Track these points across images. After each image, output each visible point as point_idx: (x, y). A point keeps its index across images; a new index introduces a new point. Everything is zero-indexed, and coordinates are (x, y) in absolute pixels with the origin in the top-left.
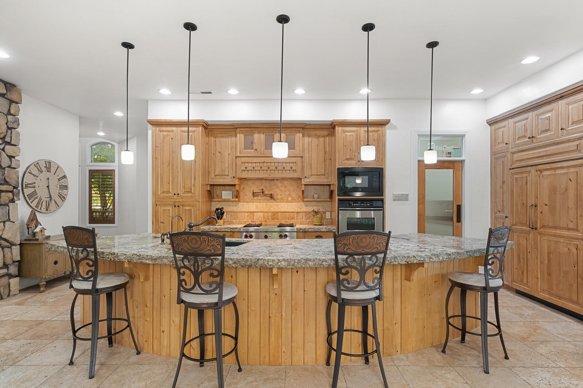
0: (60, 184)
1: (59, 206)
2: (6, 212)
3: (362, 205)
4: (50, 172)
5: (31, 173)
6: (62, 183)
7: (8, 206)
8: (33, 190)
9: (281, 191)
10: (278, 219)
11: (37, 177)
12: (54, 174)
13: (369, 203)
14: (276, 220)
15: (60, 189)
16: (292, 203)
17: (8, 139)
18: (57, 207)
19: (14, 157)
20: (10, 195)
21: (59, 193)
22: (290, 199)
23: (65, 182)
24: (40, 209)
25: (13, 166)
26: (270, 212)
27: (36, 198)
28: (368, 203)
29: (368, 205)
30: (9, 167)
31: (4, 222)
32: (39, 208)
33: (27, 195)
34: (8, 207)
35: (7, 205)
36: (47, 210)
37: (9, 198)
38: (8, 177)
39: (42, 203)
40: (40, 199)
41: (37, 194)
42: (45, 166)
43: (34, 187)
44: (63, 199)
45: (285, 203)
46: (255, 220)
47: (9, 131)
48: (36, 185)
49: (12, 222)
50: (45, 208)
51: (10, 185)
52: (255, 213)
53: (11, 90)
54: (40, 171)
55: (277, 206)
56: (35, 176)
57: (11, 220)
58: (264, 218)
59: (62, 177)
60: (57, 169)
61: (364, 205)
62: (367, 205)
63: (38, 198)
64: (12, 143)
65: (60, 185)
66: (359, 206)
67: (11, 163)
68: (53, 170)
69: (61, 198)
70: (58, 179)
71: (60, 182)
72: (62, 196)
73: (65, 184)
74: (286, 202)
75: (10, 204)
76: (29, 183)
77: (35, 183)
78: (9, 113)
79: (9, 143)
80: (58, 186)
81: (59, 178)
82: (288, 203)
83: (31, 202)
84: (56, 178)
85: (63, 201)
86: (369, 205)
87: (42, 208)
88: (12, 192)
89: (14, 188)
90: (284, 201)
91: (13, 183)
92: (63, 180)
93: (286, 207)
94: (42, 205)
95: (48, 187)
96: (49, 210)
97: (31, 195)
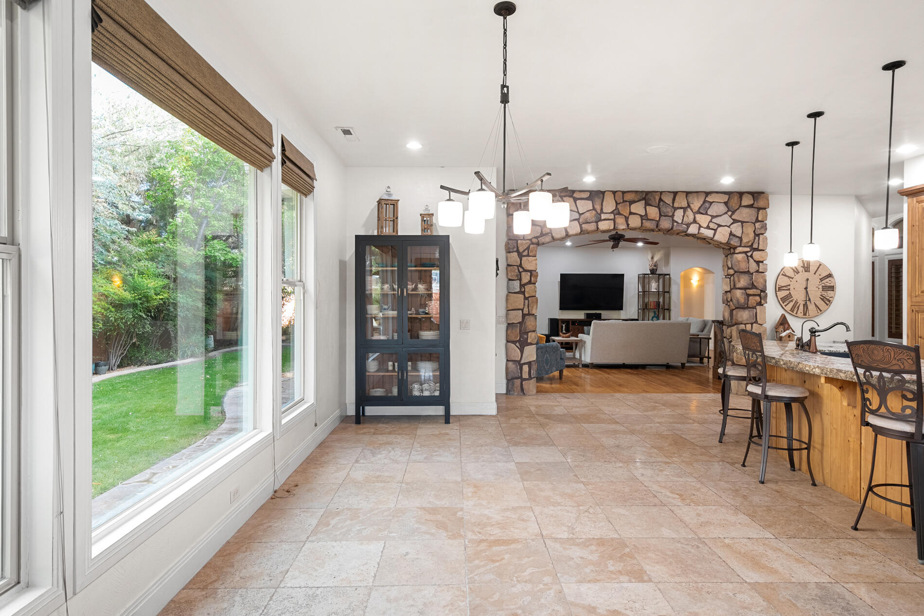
0: (823, 285)
1: (821, 311)
2: (753, 315)
4: (809, 272)
5: (785, 275)
6: (826, 284)
7: (756, 309)
8: (787, 292)
11: (792, 278)
12: (815, 274)
15: (822, 291)
17: (755, 246)
18: (819, 311)
19: (762, 262)
20: (758, 298)
21: (821, 295)
23: (830, 282)
24: (796, 313)
25: (760, 270)
27: (792, 301)
30: (757, 271)
31: (752, 324)
32: (795, 312)
33: (781, 299)
34: (755, 310)
35: (754, 308)
36: (805, 314)
37: (756, 301)
38: (755, 281)
39: (799, 307)
40: (796, 302)
41: (792, 297)
42: (802, 265)
43: (789, 289)
44: (828, 303)
47: (757, 238)
48: (791, 287)
49: (759, 324)
50: (802, 312)
51: (757, 288)
53: (758, 198)
54: (796, 272)
56: (789, 277)
57: (759, 323)
59: (826, 276)
60: (818, 268)
63: (794, 302)
64: (760, 248)
65: (822, 286)
67: (759, 268)
68: (813, 269)
69: (824, 301)
70: (820, 279)
71: (822, 282)
72: (826, 299)
73: (830, 285)
75: (758, 307)
76: (783, 285)
77: (789, 285)
78: (757, 220)
79: (757, 249)
80: (820, 287)
81: (821, 277)
83: (785, 306)
84: (817, 278)
85: (827, 305)
87: (799, 312)
88: (759, 295)
89: (762, 291)
91: (760, 286)
92: (827, 280)
94: (798, 309)
95: (806, 288)
96: (807, 314)
97: (786, 298)
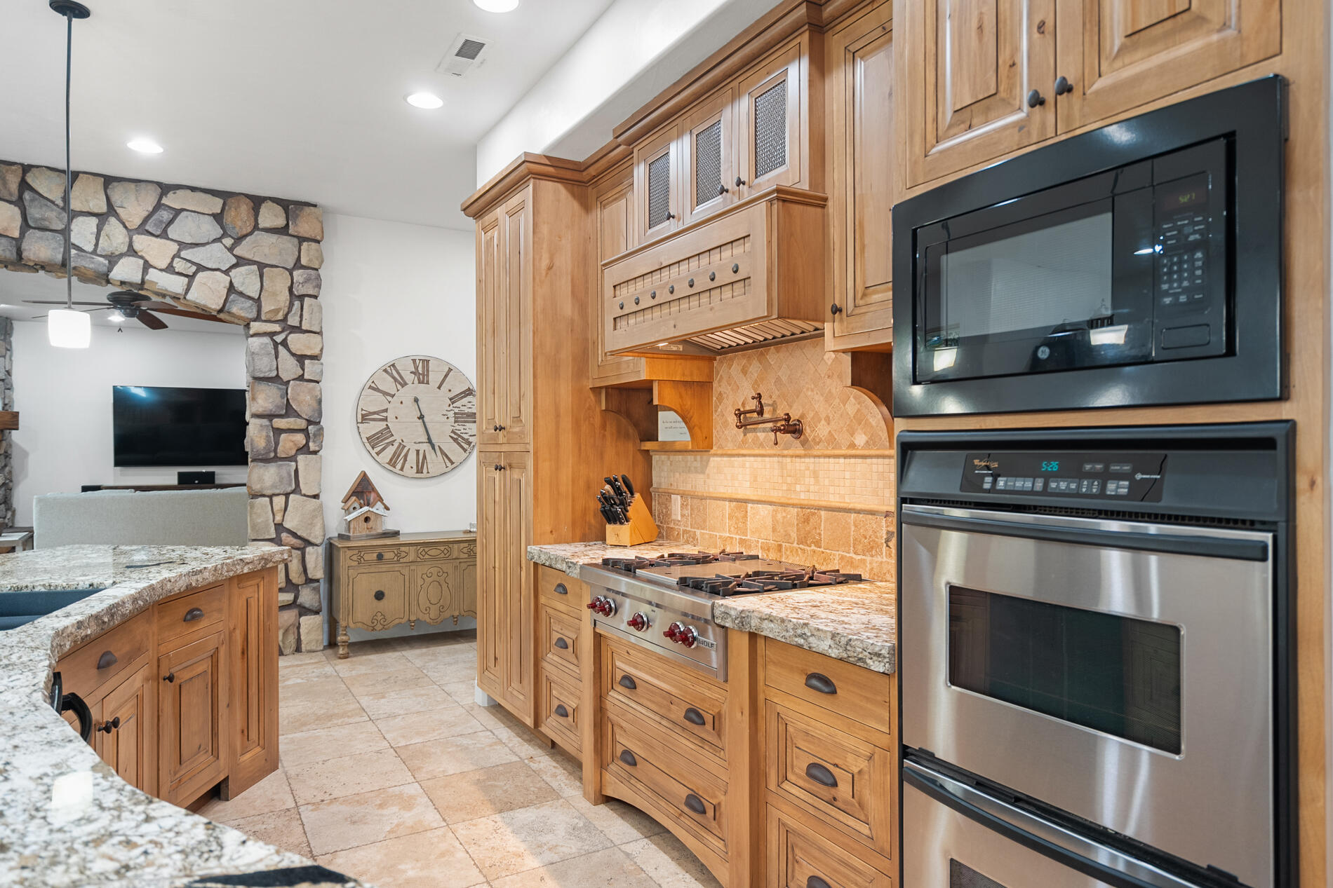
0: (456, 410)
1: (452, 463)
2: (290, 476)
3: (1063, 485)
4: (428, 383)
5: (377, 390)
6: (462, 408)
7: (296, 462)
8: (382, 425)
9: (828, 398)
10: (818, 544)
11: (393, 396)
12: (439, 388)
13: (1127, 468)
14: (813, 547)
15: (455, 422)
16: (869, 461)
17: (293, 321)
18: (449, 464)
19: (311, 358)
20: (300, 439)
21: (453, 432)
22: (860, 439)
23: (470, 405)
24: (402, 469)
25: (306, 377)
26: (794, 505)
27: (392, 443)
28: (1119, 477)
29: (1111, 487)
30: (301, 378)
31: (287, 495)
32: (399, 466)
33: (368, 439)
34: (293, 463)
35: (293, 459)
36: (419, 471)
37: (295, 445)
38: (294, 399)
39: (406, 456)
40: (401, 446)
41: (392, 435)
42: (414, 370)
43: (386, 419)
44: (466, 446)
45: (842, 460)
46: (748, 537)
47: (297, 304)
48: (390, 415)
49: (305, 495)
50: (415, 467)
51: (299, 416)
52: (750, 505)
53: (297, 216)
54: (400, 383)
55: (815, 475)
56: (385, 394)
57: (303, 492)
58: (774, 530)
59: (461, 393)
60: (446, 376)
61: (1078, 495)
62: (1102, 494)
63: (396, 445)
64: (304, 328)
65: (455, 413)
66: (1032, 492)
67: (303, 370)
68: (435, 378)
69: (459, 444)
70: (450, 399)
71: (455, 405)
72: (463, 438)
73: (470, 410)
74: (845, 457)
75: (300, 458)
76: (372, 410)
77: (386, 410)
78: (298, 265)
79: (298, 329)
80: (451, 414)
81: (451, 395)
82: (853, 460)
83: (378, 454)
84: (444, 396)
85: (465, 450)
86: (1123, 487)
87: (407, 466)
88: (305, 431)
89: (310, 422)
90: (837, 452)
91: (306, 410)
92: (465, 401)
93: (848, 483)
94: (405, 460)
95: (421, 417)
96: (425, 471)
97: (378, 438)
